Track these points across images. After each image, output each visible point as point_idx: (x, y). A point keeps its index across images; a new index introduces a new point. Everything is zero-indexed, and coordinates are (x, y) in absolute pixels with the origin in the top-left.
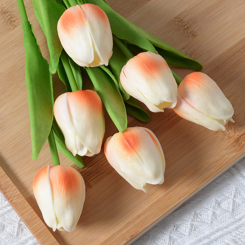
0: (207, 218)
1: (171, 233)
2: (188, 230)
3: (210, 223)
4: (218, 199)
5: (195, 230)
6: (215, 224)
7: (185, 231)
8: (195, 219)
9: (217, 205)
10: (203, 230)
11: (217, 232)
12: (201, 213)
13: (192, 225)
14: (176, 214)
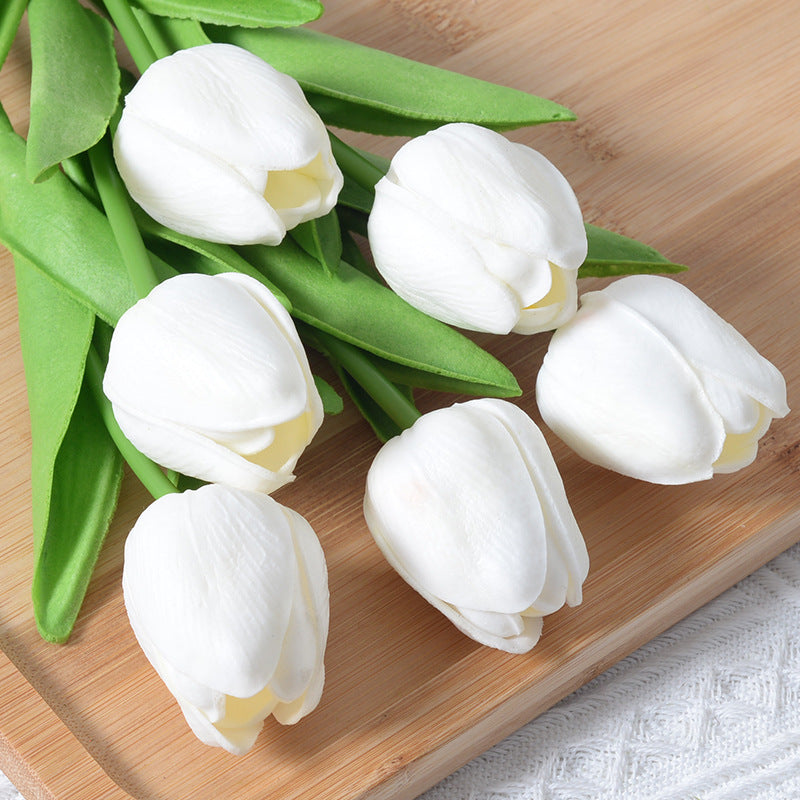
0: (684, 733)
1: (549, 779)
2: (613, 772)
3: (696, 747)
4: (721, 668)
5: (638, 773)
6: (716, 752)
7: (604, 777)
8: (638, 734)
9: (719, 688)
10: (671, 775)
11: (727, 778)
12: (660, 717)
13: (628, 755)
14: (567, 718)
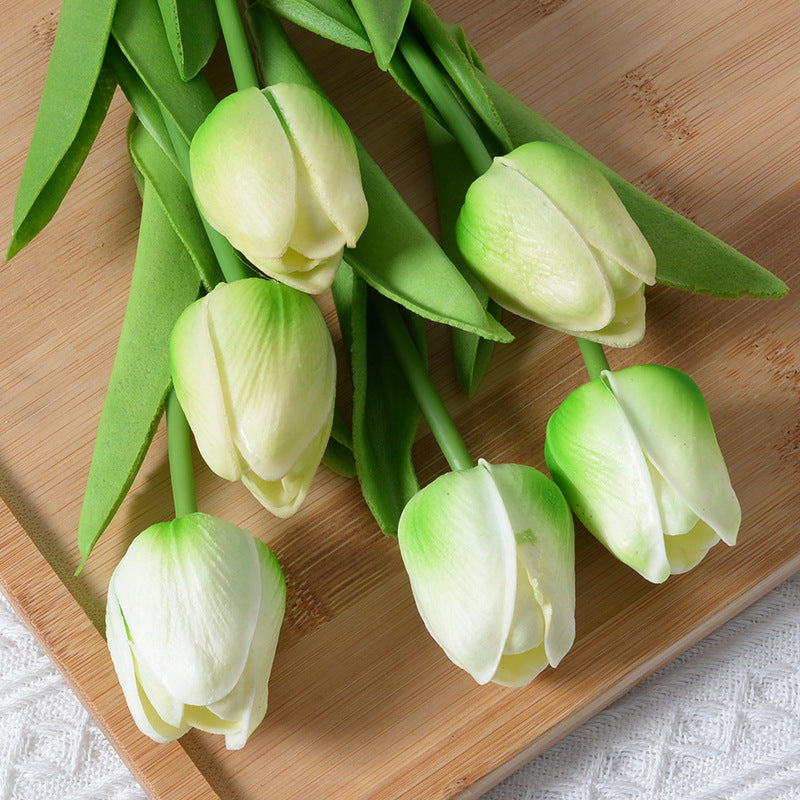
0: (718, 734)
1: (596, 779)
2: (653, 773)
3: (728, 750)
4: (755, 671)
5: (676, 773)
6: (745, 755)
7: (645, 776)
8: (677, 735)
9: (752, 690)
10: (703, 775)
11: (753, 780)
12: (698, 718)
13: (667, 756)
14: (616, 718)
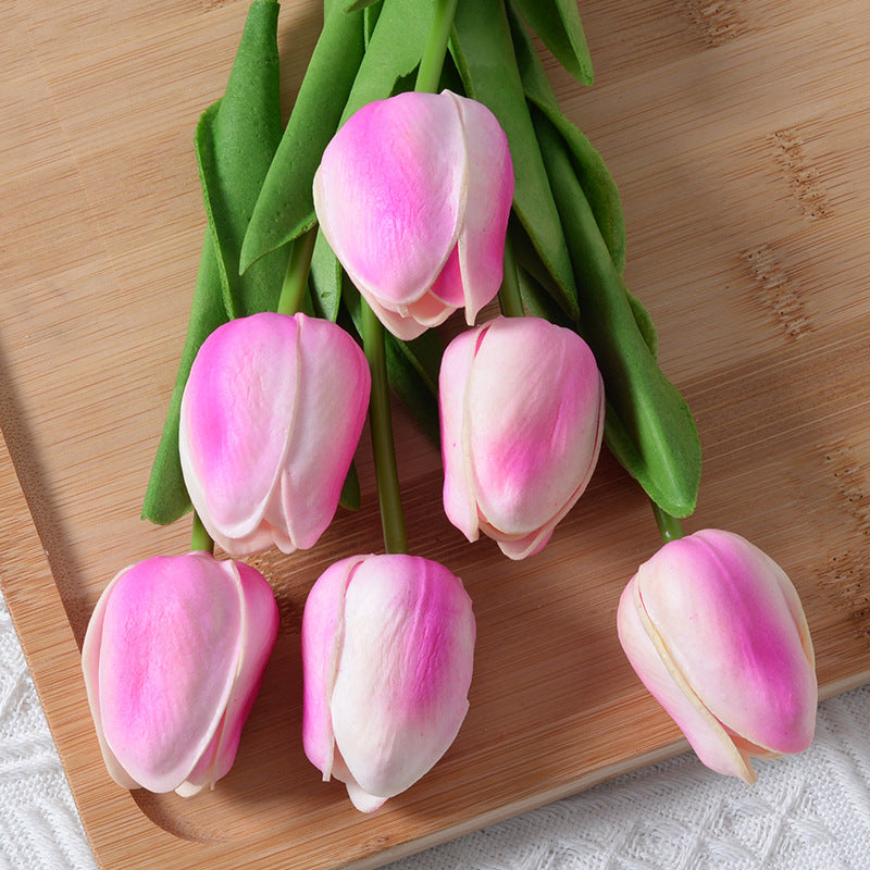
4: (730, 801)
8: (630, 847)
9: (722, 820)
12: (657, 834)
13: (613, 866)
